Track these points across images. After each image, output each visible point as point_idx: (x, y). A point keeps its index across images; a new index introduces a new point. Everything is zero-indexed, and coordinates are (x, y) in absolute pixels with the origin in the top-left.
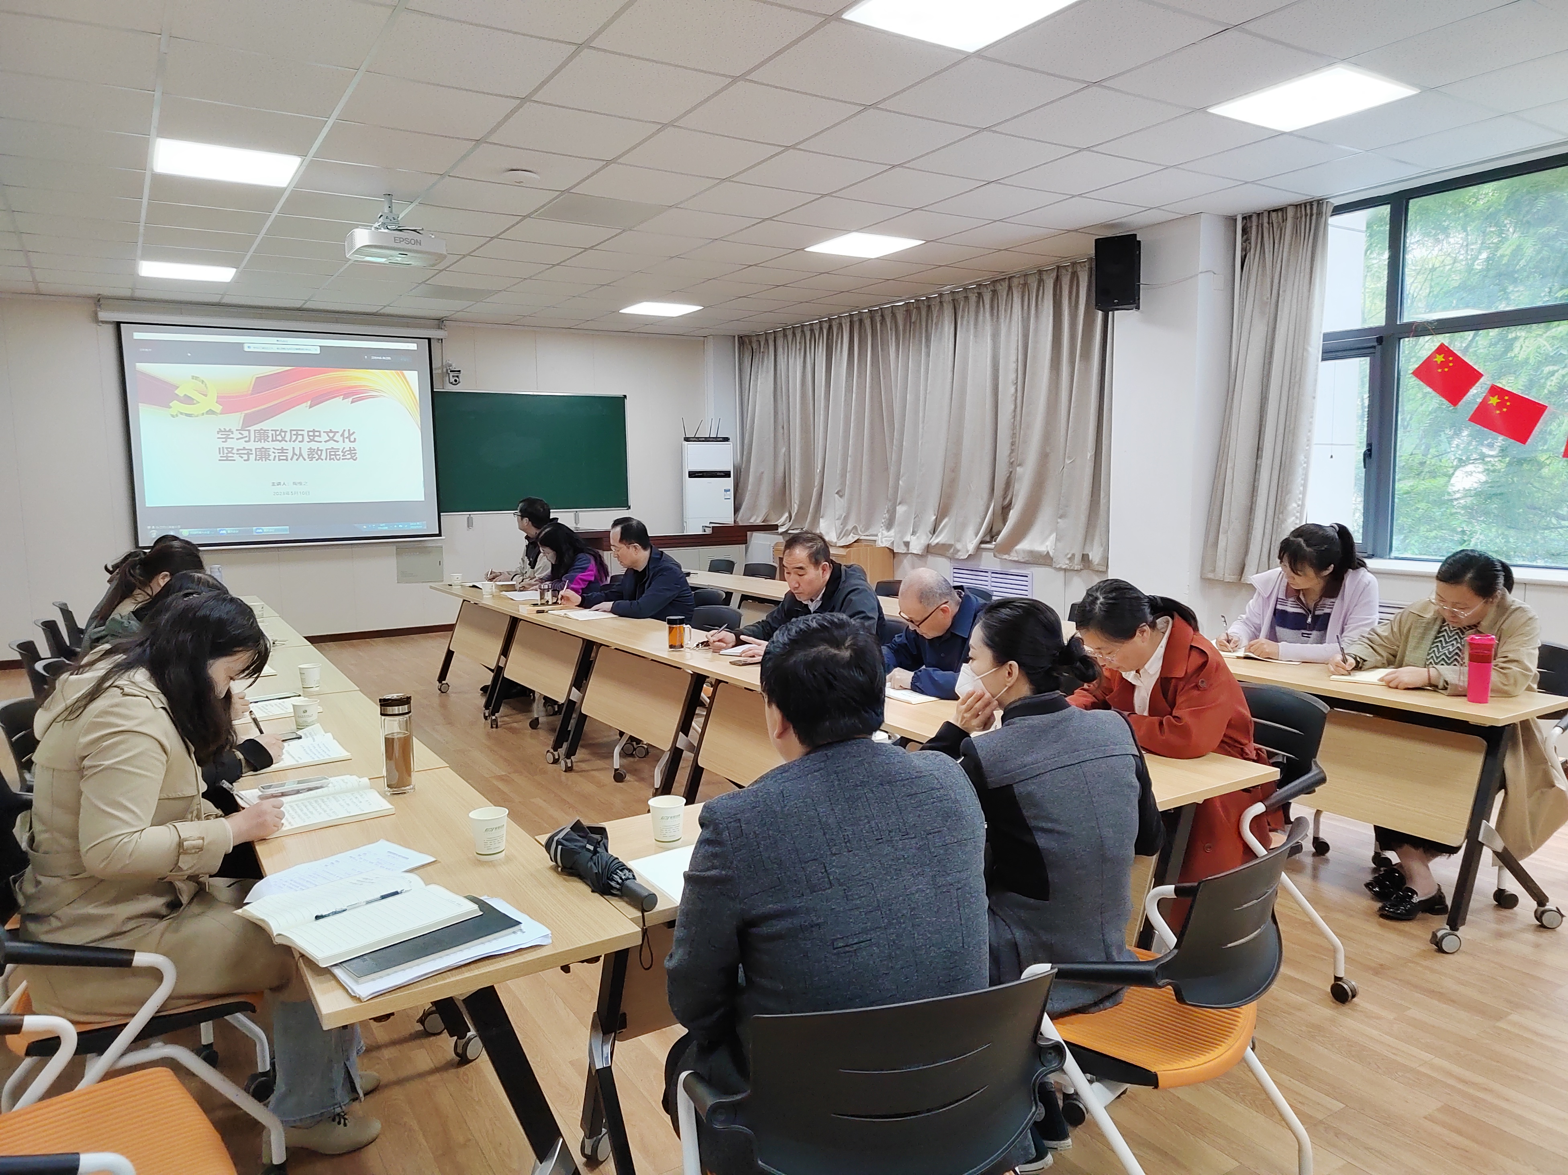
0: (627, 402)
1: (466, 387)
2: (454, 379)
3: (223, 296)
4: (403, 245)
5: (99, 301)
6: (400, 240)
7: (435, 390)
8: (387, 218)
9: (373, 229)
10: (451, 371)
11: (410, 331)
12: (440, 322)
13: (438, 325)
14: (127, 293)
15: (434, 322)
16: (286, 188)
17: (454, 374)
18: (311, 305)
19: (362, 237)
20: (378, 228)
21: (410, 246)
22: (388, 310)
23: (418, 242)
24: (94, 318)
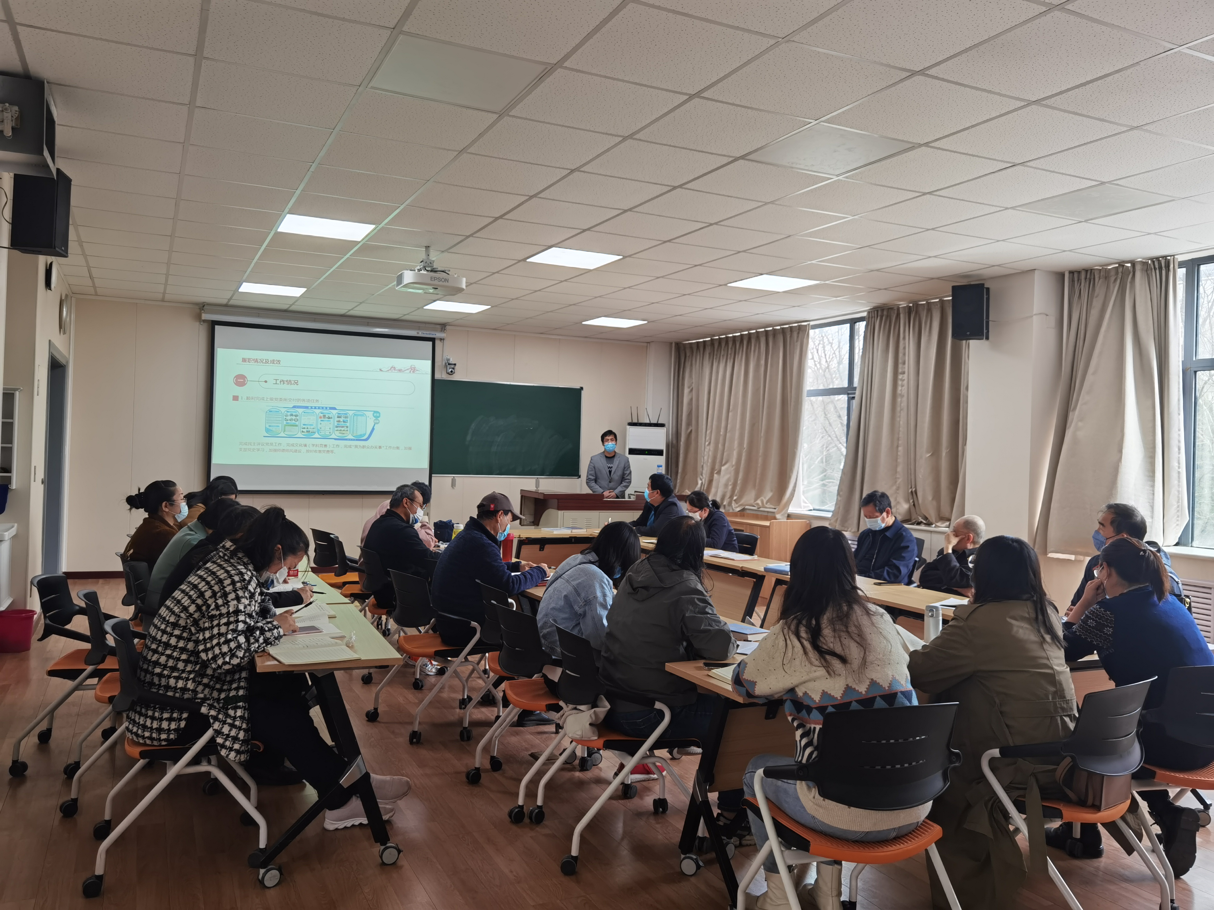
0: (584, 394)
1: (459, 376)
2: (450, 370)
3: (291, 305)
4: (436, 282)
5: (204, 306)
6: (435, 279)
7: (435, 378)
8: (426, 262)
9: (416, 271)
10: (449, 364)
11: (420, 333)
12: (443, 326)
13: (442, 329)
14: (224, 302)
15: (439, 327)
16: (360, 242)
17: (451, 366)
18: (352, 313)
19: (409, 277)
20: (420, 270)
21: (441, 283)
22: (407, 318)
23: (446, 280)
24: (198, 319)
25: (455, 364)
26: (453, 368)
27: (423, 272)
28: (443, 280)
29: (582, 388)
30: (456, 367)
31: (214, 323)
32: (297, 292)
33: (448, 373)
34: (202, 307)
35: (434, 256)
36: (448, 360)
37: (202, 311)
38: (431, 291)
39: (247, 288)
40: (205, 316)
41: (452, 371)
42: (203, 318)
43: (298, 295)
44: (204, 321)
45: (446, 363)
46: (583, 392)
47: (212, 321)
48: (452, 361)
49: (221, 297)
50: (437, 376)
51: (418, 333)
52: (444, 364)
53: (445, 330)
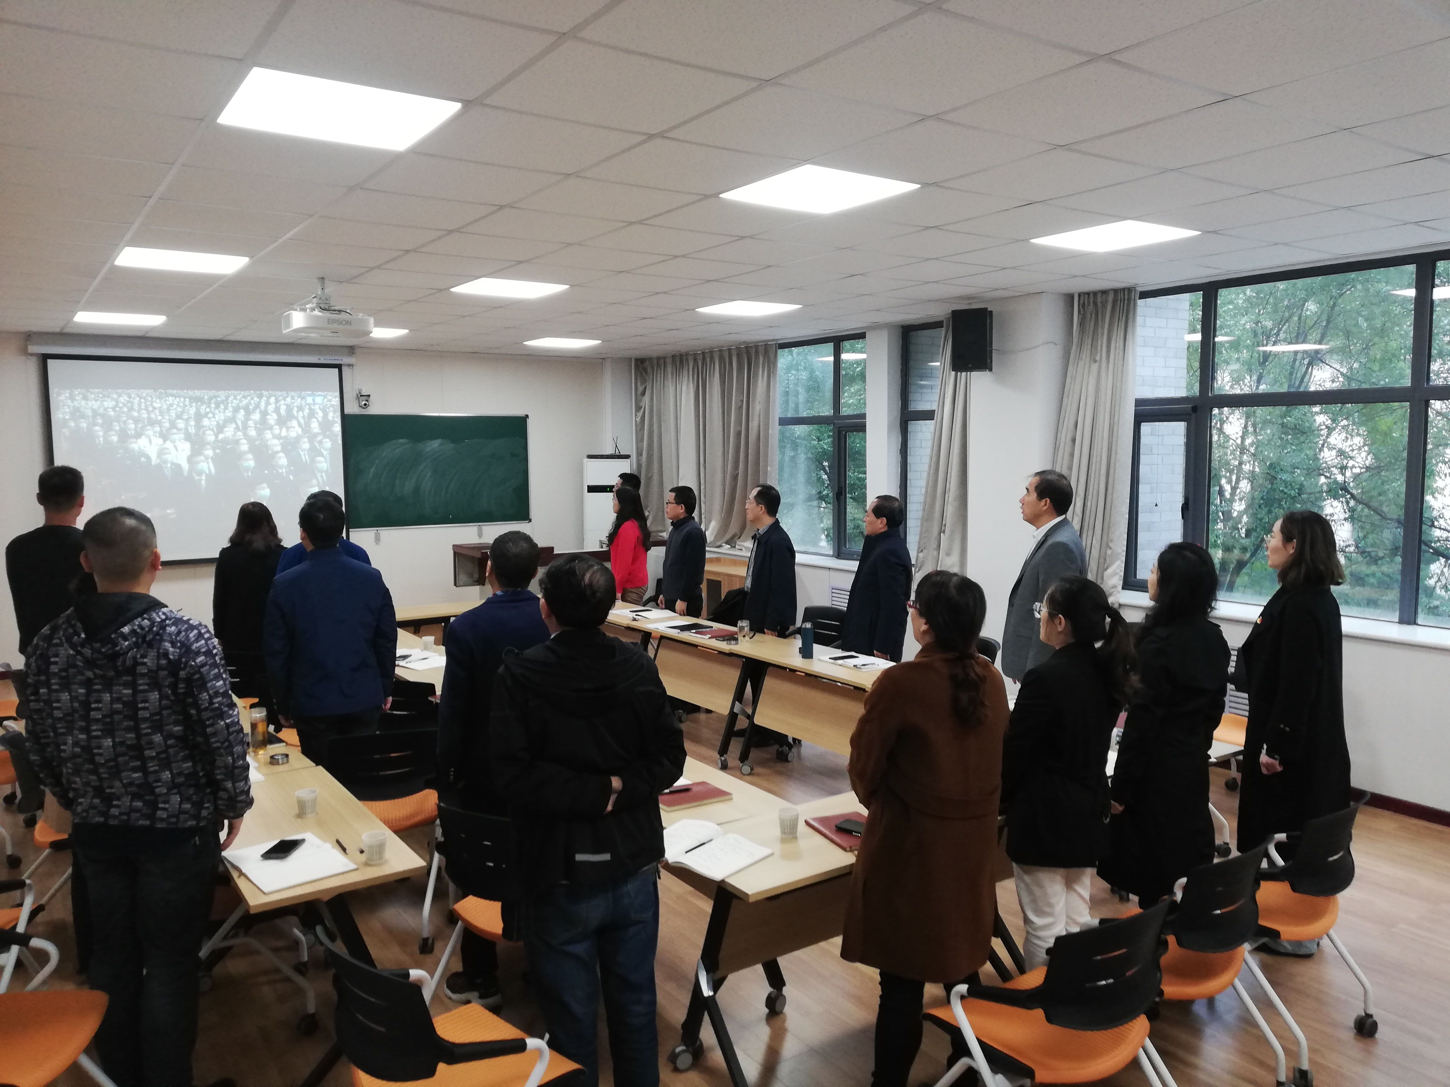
1: (378, 408)
3: (148, 332)
4: (335, 326)
5: (30, 336)
6: (333, 321)
7: (346, 413)
8: (320, 299)
9: (308, 311)
10: (361, 396)
11: (322, 359)
12: (351, 349)
13: (349, 352)
14: (58, 330)
15: (344, 350)
16: (229, 276)
17: (364, 398)
18: (229, 338)
19: (298, 319)
20: (312, 310)
21: (341, 327)
23: (348, 323)
24: (24, 352)
25: (369, 396)
26: (367, 401)
27: (316, 313)
28: (344, 322)
29: (527, 416)
30: (371, 399)
31: (45, 358)
32: (154, 320)
33: (362, 406)
36: (360, 391)
37: (29, 343)
38: (330, 335)
39: (84, 317)
40: (33, 349)
41: (365, 404)
42: (30, 351)
43: (158, 323)
44: (32, 355)
45: (357, 396)
46: (529, 420)
47: (44, 355)
48: (364, 393)
49: (52, 324)
50: (348, 411)
51: (319, 359)
53: (353, 353)
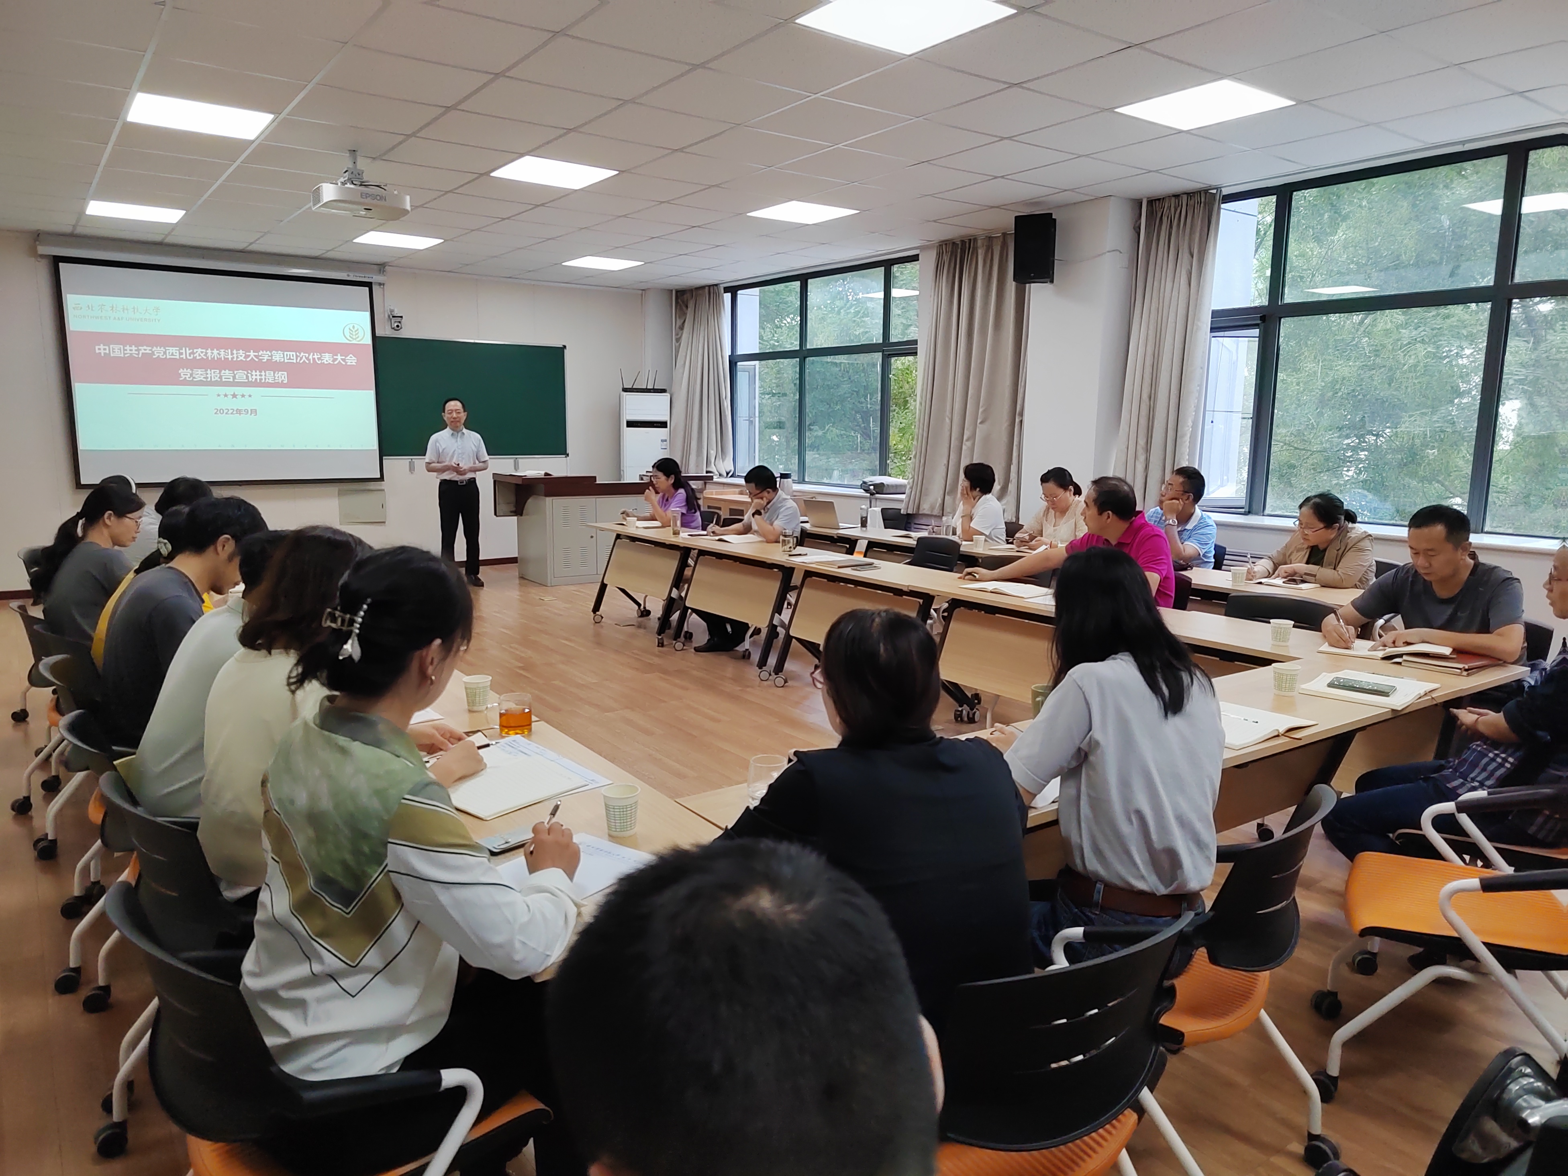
1: (409, 331)
2: (396, 324)
3: (167, 235)
4: (369, 200)
5: (38, 235)
6: (367, 195)
7: (377, 335)
8: (352, 173)
9: (339, 184)
10: (393, 317)
11: (351, 275)
12: (381, 267)
13: (380, 270)
14: (68, 229)
15: (376, 267)
16: (253, 142)
17: (396, 319)
18: (254, 247)
19: (329, 192)
20: (344, 183)
21: (375, 202)
22: (330, 255)
23: (382, 198)
24: (33, 252)
25: (401, 317)
26: (400, 322)
27: (348, 185)
28: (378, 198)
29: (565, 347)
30: (403, 321)
31: (56, 261)
32: (171, 216)
33: (393, 328)
34: (38, 236)
35: (363, 164)
36: (392, 311)
37: (37, 243)
38: (363, 213)
39: (97, 208)
40: (43, 250)
41: (398, 326)
42: (40, 252)
43: (175, 221)
44: (42, 256)
45: (389, 316)
46: (566, 351)
47: (55, 257)
48: (396, 313)
49: (62, 222)
50: (379, 333)
51: (348, 276)
52: (387, 316)
53: (384, 271)
